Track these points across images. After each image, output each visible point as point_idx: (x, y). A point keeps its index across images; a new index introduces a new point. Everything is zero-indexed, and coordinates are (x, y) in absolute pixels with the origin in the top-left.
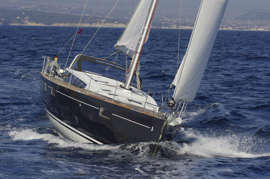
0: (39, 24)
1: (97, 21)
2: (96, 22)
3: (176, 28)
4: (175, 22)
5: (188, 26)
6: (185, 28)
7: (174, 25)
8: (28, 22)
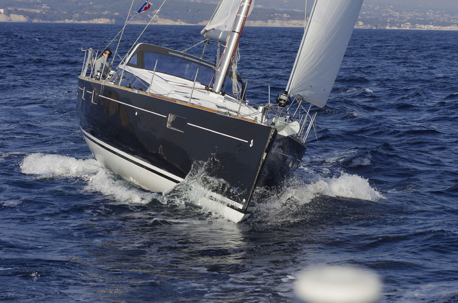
0: (177, 21)
1: (276, 17)
2: (273, 18)
3: (410, 28)
4: (408, 18)
5: (430, 24)
6: (426, 28)
7: (406, 22)
8: (159, 19)
